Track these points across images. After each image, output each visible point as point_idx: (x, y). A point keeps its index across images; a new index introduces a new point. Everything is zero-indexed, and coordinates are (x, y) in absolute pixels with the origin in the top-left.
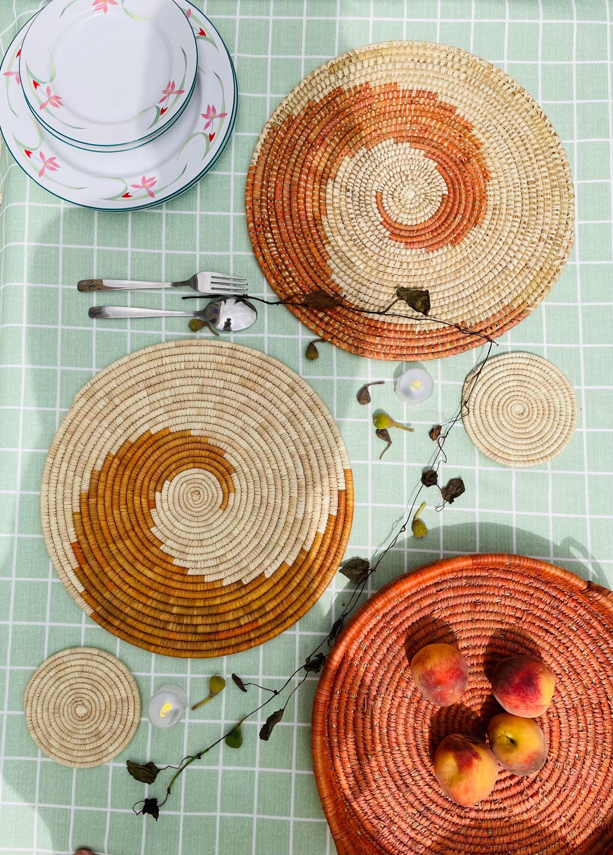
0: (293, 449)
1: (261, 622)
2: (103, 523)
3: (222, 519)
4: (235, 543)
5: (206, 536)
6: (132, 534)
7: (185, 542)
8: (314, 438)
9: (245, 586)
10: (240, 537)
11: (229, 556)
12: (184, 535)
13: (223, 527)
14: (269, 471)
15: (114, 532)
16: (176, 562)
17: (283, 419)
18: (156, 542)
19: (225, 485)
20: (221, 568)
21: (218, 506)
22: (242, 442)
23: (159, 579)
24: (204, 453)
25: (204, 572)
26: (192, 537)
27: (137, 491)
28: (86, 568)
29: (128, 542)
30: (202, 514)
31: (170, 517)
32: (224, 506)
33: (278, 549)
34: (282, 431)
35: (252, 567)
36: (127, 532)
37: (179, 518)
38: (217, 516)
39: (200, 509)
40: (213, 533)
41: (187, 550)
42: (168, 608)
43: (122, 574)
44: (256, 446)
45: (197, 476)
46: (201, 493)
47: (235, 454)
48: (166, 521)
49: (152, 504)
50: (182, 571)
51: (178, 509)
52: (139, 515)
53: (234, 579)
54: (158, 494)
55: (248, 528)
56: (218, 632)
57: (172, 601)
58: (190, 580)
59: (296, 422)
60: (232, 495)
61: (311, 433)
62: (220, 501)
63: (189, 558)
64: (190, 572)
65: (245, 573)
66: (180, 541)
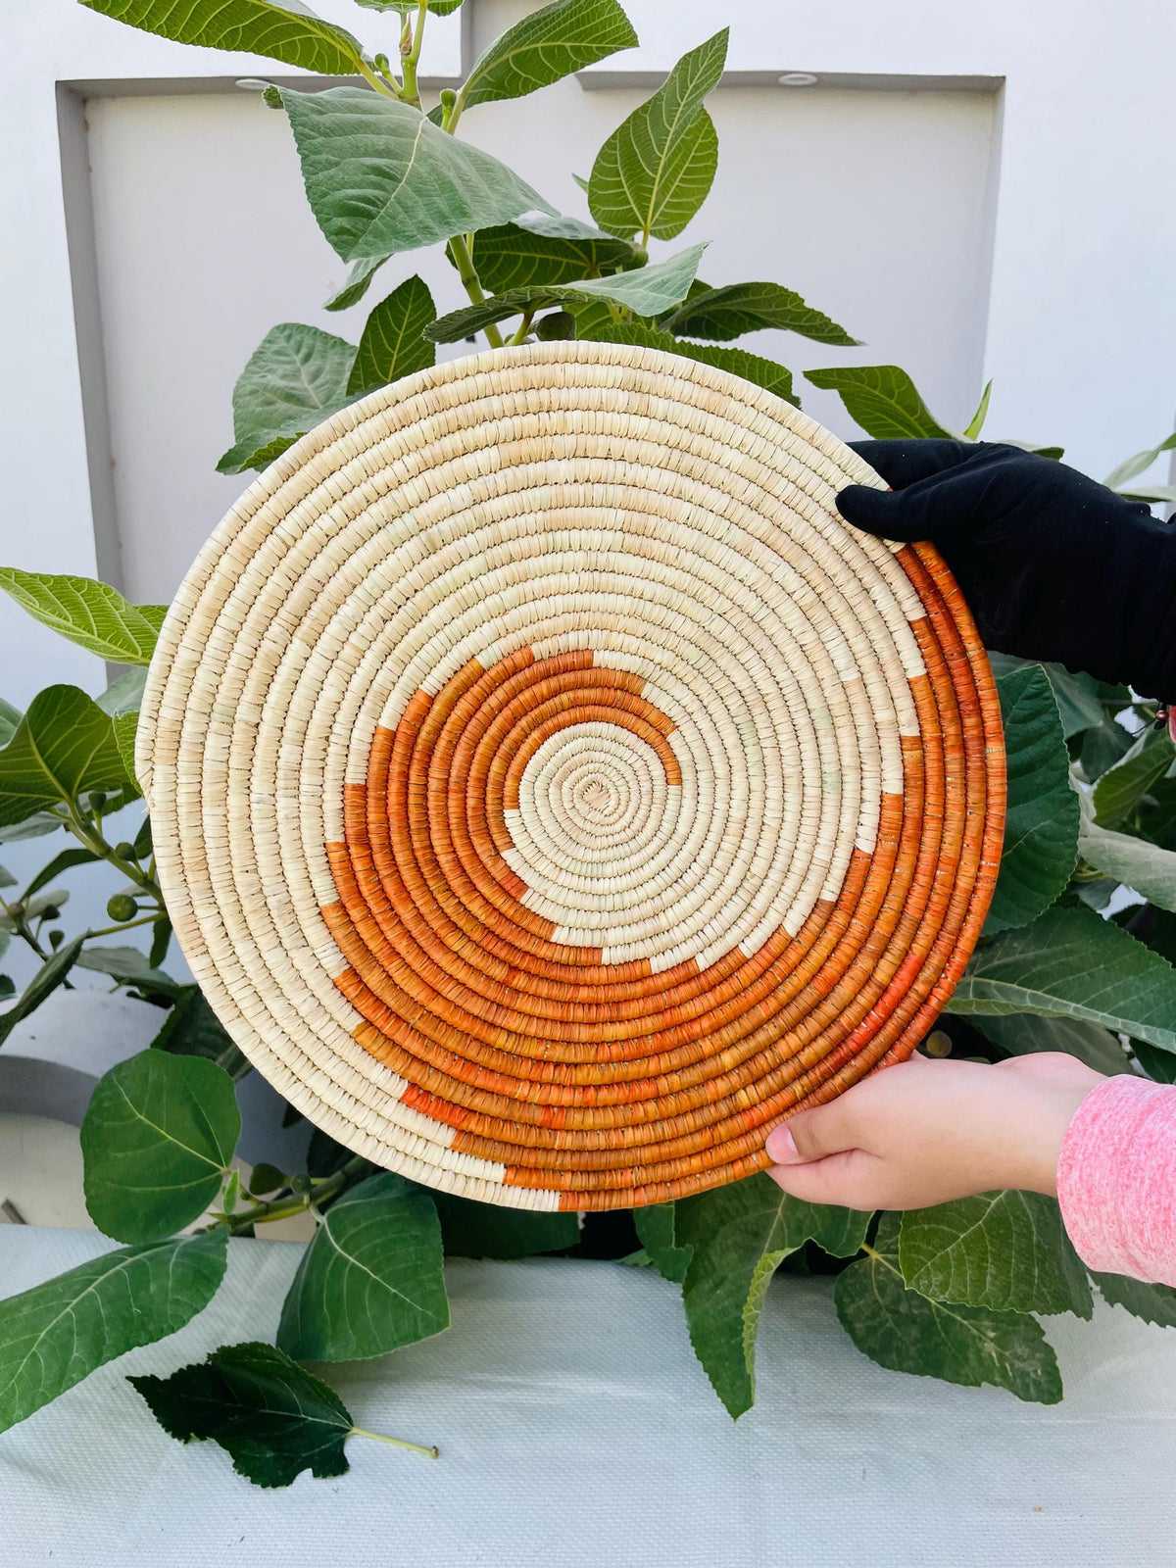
0: (737, 536)
1: (918, 949)
2: (437, 1007)
3: (688, 803)
4: (751, 832)
5: (679, 863)
6: (520, 981)
7: (648, 908)
8: (764, 475)
9: (836, 905)
10: (754, 813)
11: (759, 866)
12: (632, 897)
13: (702, 819)
14: (717, 626)
15: (476, 1007)
16: (657, 964)
17: (668, 479)
18: (584, 958)
19: (642, 726)
20: (759, 903)
21: (660, 782)
22: (611, 601)
23: (649, 1024)
24: (543, 687)
25: (731, 939)
26: (651, 888)
27: (456, 883)
28: (472, 1125)
29: (524, 1004)
30: (637, 824)
31: (574, 882)
32: (674, 774)
33: (851, 777)
34: (686, 508)
35: (822, 854)
36: (502, 984)
37: (597, 870)
38: (672, 805)
39: (627, 817)
40: (691, 846)
41: (663, 921)
42: (711, 1066)
43: (563, 1075)
44: (649, 589)
45: (567, 750)
46: (605, 782)
47: (616, 639)
48: (572, 899)
49: (512, 887)
50: (686, 973)
51: (580, 853)
52: (503, 930)
53: (802, 907)
54: (508, 855)
55: (756, 783)
56: (846, 1035)
57: (707, 1046)
58: (713, 975)
59: (699, 466)
60: (673, 738)
61: (751, 468)
62: (657, 770)
63: (678, 934)
64: (702, 963)
65: (814, 877)
66: (636, 913)
